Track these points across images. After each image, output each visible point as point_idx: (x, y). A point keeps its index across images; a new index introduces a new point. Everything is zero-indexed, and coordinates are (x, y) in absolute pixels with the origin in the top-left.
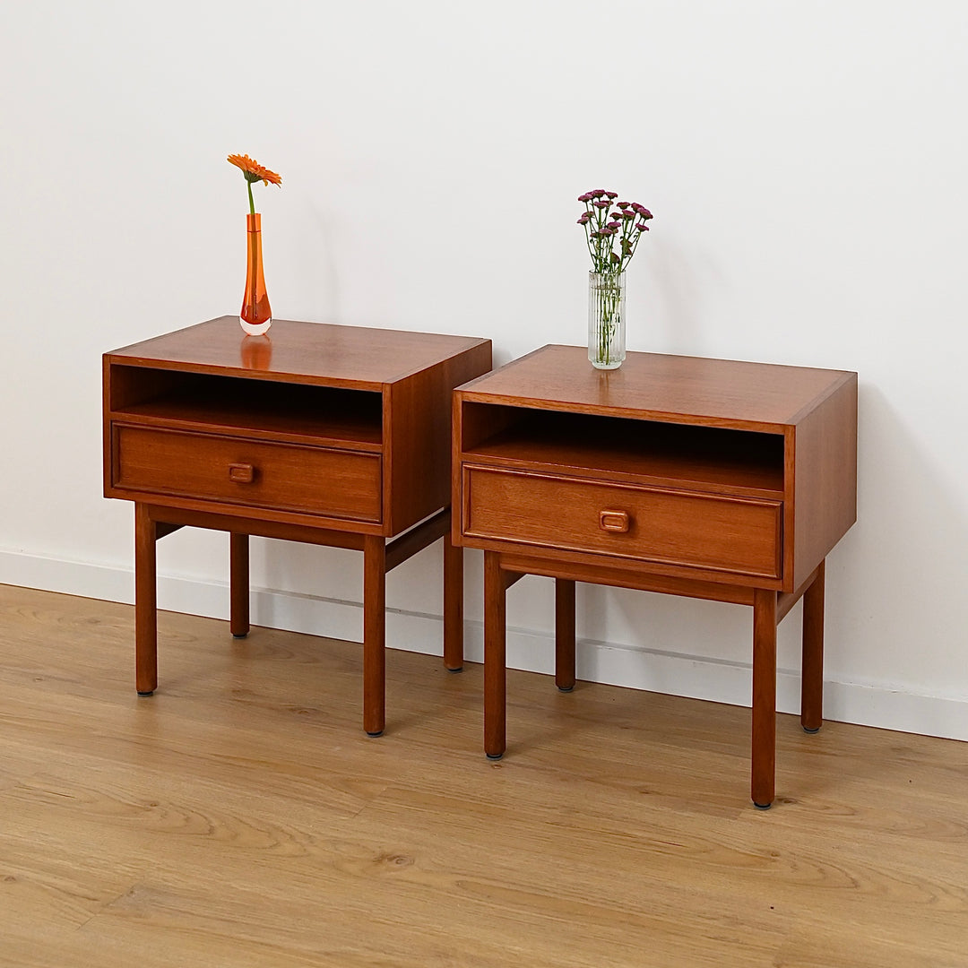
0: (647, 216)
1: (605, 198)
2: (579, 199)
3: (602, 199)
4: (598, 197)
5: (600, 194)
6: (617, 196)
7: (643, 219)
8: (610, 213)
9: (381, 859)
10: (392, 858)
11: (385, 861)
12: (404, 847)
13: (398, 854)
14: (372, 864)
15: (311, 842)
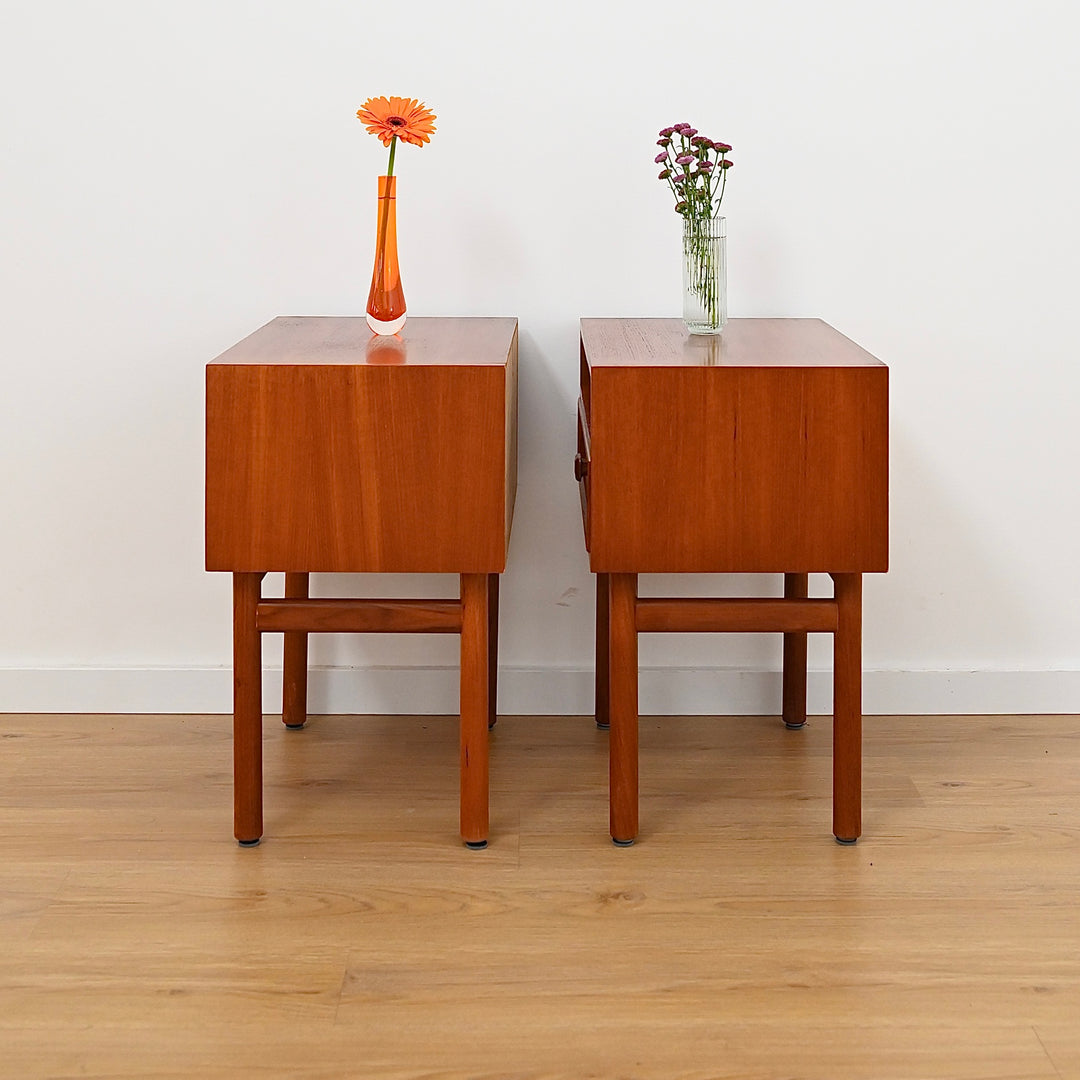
0: (723, 149)
2: (658, 143)
7: (720, 154)
9: (604, 898)
10: (617, 896)
11: (611, 899)
12: (616, 885)
13: (617, 891)
14: (601, 904)
15: (502, 896)
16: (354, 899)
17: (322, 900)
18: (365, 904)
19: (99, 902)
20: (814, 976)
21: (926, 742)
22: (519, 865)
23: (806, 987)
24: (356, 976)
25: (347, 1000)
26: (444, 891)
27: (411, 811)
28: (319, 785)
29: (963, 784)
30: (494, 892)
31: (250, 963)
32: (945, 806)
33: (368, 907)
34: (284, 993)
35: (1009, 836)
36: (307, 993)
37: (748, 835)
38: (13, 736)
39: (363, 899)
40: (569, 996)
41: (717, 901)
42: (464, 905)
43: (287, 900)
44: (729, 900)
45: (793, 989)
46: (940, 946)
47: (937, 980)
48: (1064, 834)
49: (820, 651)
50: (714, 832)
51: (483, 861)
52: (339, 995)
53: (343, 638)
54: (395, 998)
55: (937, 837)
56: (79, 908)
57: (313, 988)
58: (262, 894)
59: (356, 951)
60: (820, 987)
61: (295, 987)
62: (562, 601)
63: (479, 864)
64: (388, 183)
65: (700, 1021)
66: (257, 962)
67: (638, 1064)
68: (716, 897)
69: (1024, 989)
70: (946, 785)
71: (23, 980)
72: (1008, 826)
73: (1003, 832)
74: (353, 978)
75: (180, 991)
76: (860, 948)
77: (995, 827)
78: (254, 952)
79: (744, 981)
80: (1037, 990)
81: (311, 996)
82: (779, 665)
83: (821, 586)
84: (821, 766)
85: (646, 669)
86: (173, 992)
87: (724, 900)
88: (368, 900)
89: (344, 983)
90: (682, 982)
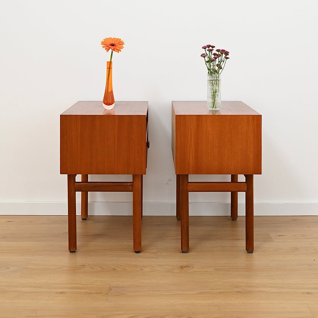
1: (211, 48)
2: (203, 48)
3: (210, 48)
4: (209, 48)
5: (209, 46)
6: (215, 47)
8: (212, 53)
9: (182, 267)
10: (185, 267)
11: (184, 268)
12: (185, 264)
13: (185, 265)
14: (181, 269)
15: (153, 267)
16: (110, 267)
17: (101, 268)
18: (113, 269)
19: (38, 268)
20: (243, 289)
21: (273, 224)
22: (157, 258)
23: (241, 292)
24: (112, 289)
25: (110, 295)
26: (136, 265)
27: (125, 243)
28: (99, 235)
29: (285, 236)
30: (150, 266)
31: (82, 285)
32: (279, 241)
33: (114, 269)
34: (91, 293)
35: (298, 250)
36: (99, 293)
37: (223, 250)
38: (10, 222)
39: (113, 267)
40: (173, 294)
41: (214, 268)
42: (142, 269)
43: (91, 268)
44: (218, 268)
45: (237, 293)
46: (279, 281)
47: (278, 290)
48: (314, 250)
49: (242, 197)
50: (213, 249)
51: (146, 257)
52: (107, 294)
53: (98, 193)
54: (123, 295)
55: (277, 250)
56: (33, 270)
57: (100, 292)
58: (84, 266)
59: (112, 282)
60: (245, 292)
61: (94, 292)
62: (167, 183)
63: (145, 258)
64: (110, 64)
65: (210, 301)
66: (83, 285)
67: (193, 313)
68: (214, 267)
69: (303, 293)
70: (280, 236)
71: (18, 289)
72: (298, 247)
73: (297, 249)
74: (111, 289)
75: (62, 293)
76: (256, 281)
77: (294, 248)
78: (83, 282)
79: (223, 290)
80: (308, 293)
81: (100, 294)
82: (229, 201)
83: (242, 178)
84: (242, 230)
85: (191, 202)
86: (60, 293)
87: (216, 268)
88: (114, 267)
89: (109, 291)
90: (205, 291)
